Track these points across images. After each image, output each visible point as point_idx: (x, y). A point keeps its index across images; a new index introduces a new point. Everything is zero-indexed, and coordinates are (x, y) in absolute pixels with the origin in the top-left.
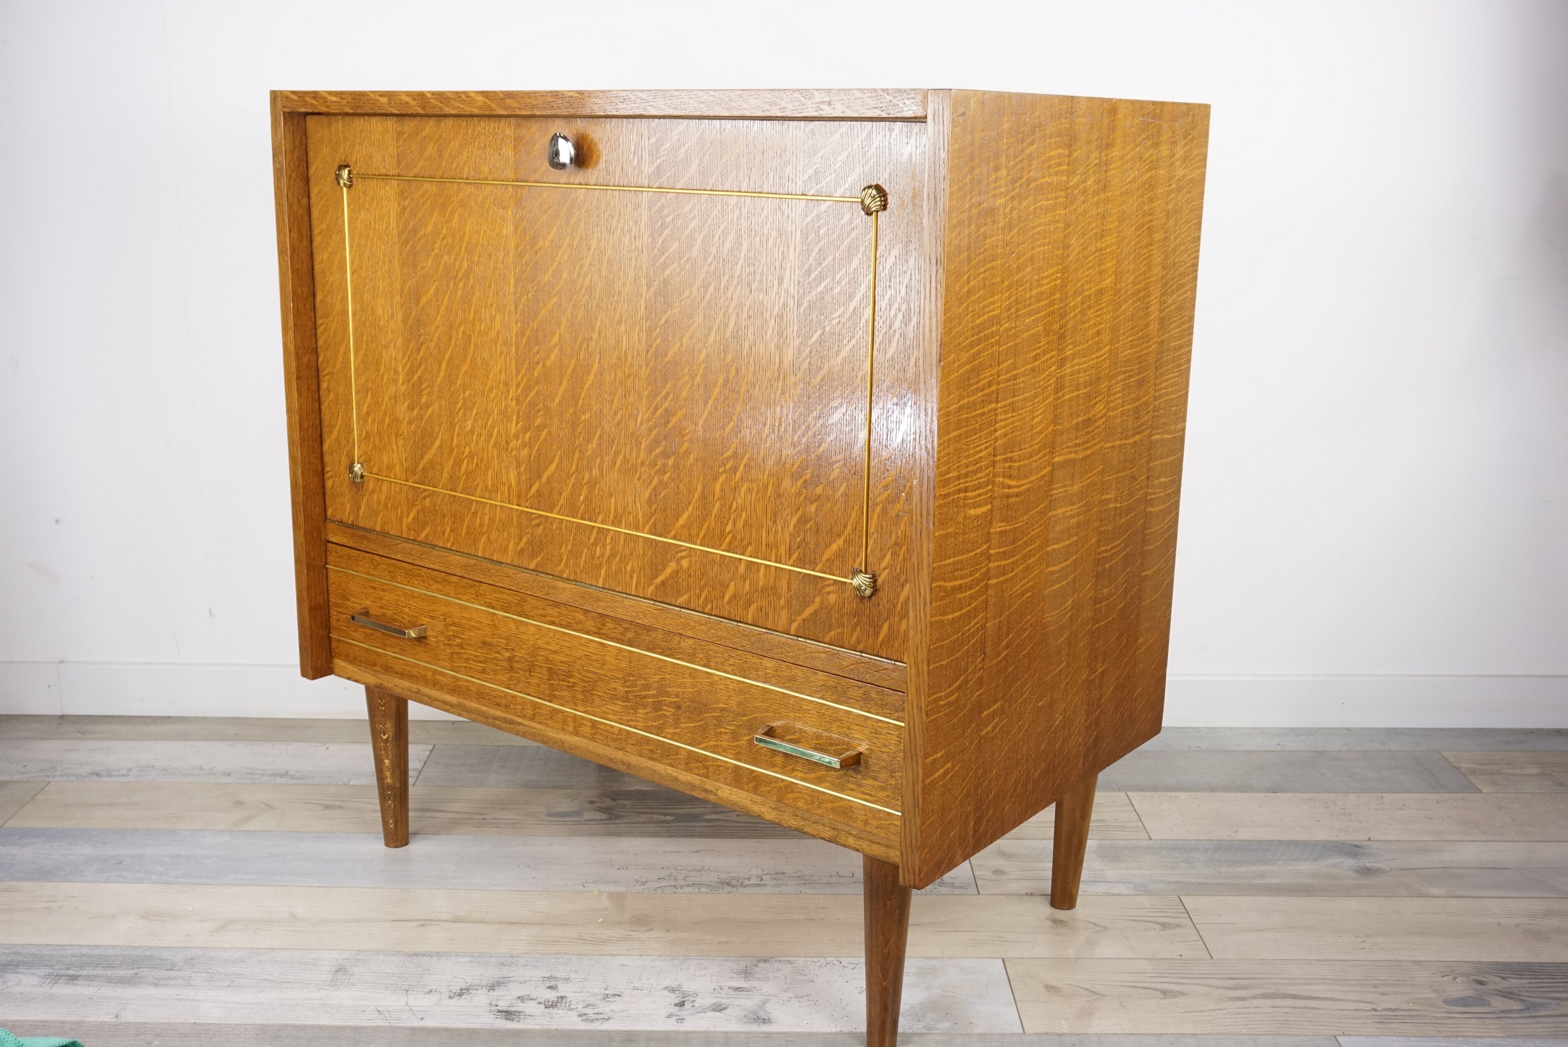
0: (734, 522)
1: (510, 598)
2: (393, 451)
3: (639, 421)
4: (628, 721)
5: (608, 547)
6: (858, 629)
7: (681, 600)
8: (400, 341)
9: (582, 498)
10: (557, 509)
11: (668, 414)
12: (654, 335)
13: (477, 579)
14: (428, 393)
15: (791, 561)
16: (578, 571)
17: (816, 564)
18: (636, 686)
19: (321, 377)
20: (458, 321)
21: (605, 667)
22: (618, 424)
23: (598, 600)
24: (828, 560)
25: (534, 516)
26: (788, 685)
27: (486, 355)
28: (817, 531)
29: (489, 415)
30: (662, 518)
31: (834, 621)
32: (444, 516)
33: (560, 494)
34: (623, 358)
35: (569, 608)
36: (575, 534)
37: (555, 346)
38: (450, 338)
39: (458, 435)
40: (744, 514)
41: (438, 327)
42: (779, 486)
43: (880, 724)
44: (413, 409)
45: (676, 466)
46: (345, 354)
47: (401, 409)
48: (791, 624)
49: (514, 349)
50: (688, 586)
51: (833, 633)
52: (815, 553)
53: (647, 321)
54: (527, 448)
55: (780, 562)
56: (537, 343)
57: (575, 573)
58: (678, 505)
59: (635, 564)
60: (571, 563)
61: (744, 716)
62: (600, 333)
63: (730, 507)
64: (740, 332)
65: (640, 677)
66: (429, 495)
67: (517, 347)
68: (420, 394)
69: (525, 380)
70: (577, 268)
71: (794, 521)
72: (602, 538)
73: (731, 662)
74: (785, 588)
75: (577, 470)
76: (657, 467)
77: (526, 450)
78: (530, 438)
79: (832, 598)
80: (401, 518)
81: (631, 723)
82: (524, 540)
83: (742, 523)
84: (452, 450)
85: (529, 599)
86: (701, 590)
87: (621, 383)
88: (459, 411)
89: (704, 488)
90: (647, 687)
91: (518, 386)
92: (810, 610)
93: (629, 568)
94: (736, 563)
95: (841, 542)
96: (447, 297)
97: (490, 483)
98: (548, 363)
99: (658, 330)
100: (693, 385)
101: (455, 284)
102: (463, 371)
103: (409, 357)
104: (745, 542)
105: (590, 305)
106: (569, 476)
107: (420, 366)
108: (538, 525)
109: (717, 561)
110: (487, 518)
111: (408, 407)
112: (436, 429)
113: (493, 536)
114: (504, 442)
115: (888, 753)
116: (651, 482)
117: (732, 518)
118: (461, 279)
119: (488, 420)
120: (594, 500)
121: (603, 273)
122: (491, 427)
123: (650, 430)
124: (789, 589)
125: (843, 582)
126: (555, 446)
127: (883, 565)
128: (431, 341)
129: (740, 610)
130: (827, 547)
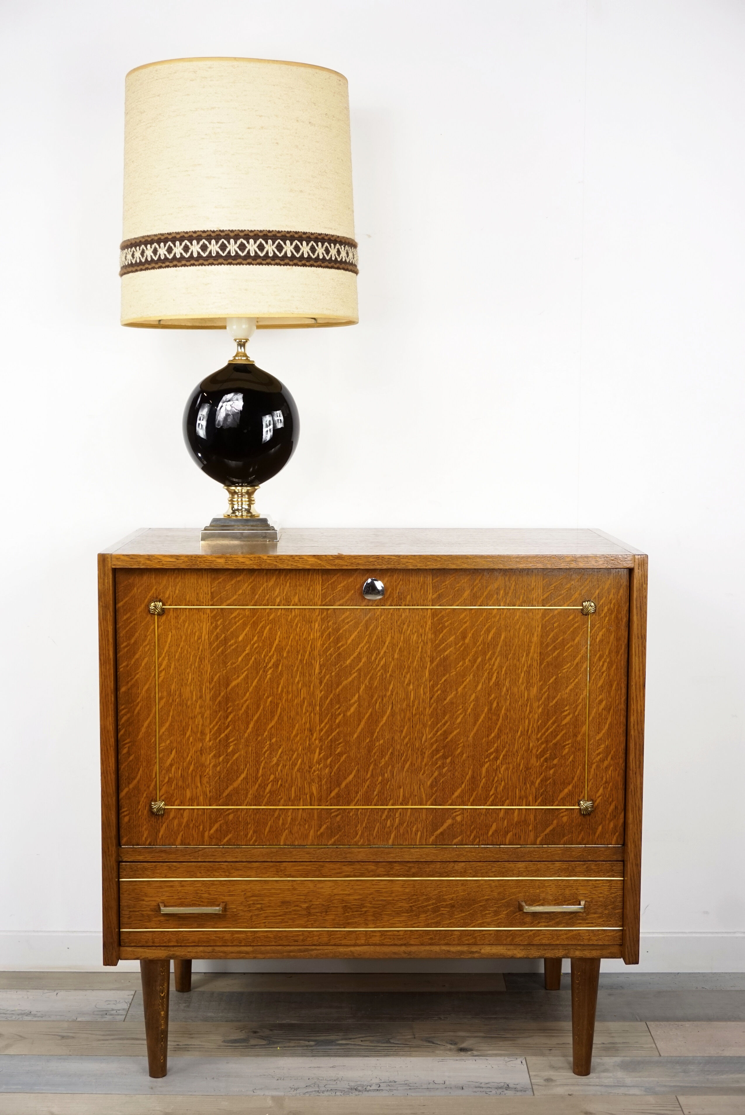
0: (496, 788)
1: (309, 868)
2: (197, 787)
3: (423, 740)
4: (411, 924)
5: (397, 820)
6: (583, 833)
7: (455, 841)
8: (208, 712)
9: (375, 793)
10: (354, 803)
11: (446, 734)
12: (436, 689)
13: (278, 860)
14: (235, 744)
15: (537, 803)
16: (371, 838)
17: (553, 802)
18: (419, 900)
19: (121, 745)
20: (266, 695)
21: (393, 895)
22: (407, 744)
23: (389, 853)
24: (561, 799)
25: (333, 810)
26: (534, 875)
27: (293, 714)
28: (555, 784)
29: (294, 752)
30: (441, 795)
31: (566, 831)
32: (247, 824)
33: (357, 793)
34: (411, 704)
35: (362, 864)
36: (369, 816)
37: (354, 703)
38: (258, 707)
39: (264, 768)
40: (503, 783)
41: (247, 700)
42: (527, 764)
43: (598, 882)
44: (220, 756)
45: (452, 762)
46: (149, 725)
47: (208, 759)
48: (536, 839)
49: (318, 708)
50: (461, 832)
51: (566, 838)
52: (553, 796)
53: (430, 681)
55: (529, 805)
56: (338, 702)
57: (369, 841)
58: (453, 785)
59: (420, 826)
60: (366, 834)
61: (503, 899)
62: (392, 692)
63: (493, 781)
64: (500, 682)
65: (423, 894)
66: (233, 812)
67: (321, 706)
68: (227, 746)
69: (327, 726)
70: (375, 655)
71: (538, 781)
72: (392, 815)
73: (494, 870)
74: (532, 819)
75: (372, 775)
76: (438, 765)
77: (327, 770)
78: (331, 762)
79: (565, 819)
80: (204, 831)
81: (414, 925)
82: (324, 827)
83: (501, 788)
84: (257, 779)
85: (327, 864)
86: (471, 832)
87: (409, 719)
88: (265, 752)
89: (474, 772)
90: (428, 899)
92: (551, 828)
93: (414, 829)
94: (497, 812)
95: (570, 787)
96: (256, 681)
97: (293, 795)
98: (349, 714)
99: (439, 686)
101: (264, 671)
102: (270, 726)
103: (217, 723)
104: (504, 798)
105: (384, 676)
106: (365, 781)
107: (228, 727)
108: (337, 816)
109: (484, 813)
110: (289, 819)
111: (215, 756)
112: (242, 767)
113: (295, 829)
114: (307, 768)
115: (603, 897)
116: (433, 775)
117: (494, 786)
118: (270, 668)
119: (293, 755)
120: (386, 792)
121: (396, 656)
122: (296, 759)
123: (432, 744)
124: (535, 820)
125: (571, 809)
126: (353, 764)
127: (598, 795)
128: (240, 710)
129: (500, 838)
130: (561, 791)
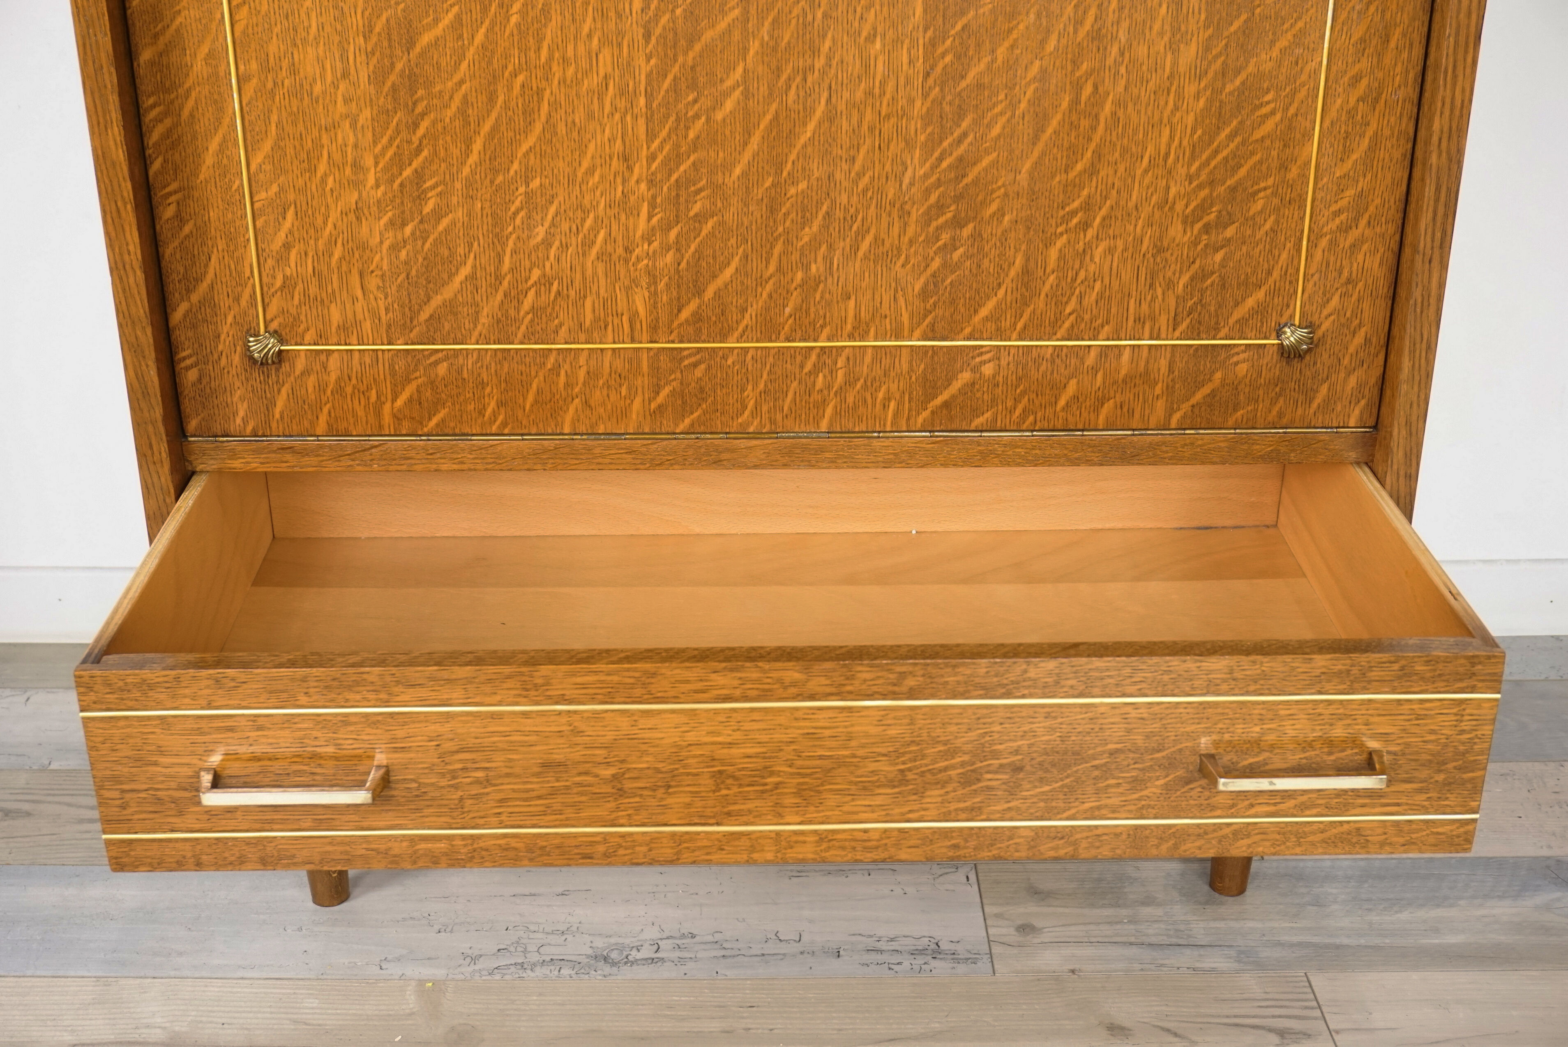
0: (1081, 297)
2: (354, 299)
3: (906, 181)
5: (840, 374)
6: (1281, 400)
7: (978, 422)
8: (367, 113)
9: (788, 310)
10: (736, 334)
11: (962, 165)
12: (940, 50)
14: (440, 194)
15: (1177, 333)
16: (779, 417)
17: (1217, 329)
19: (156, 200)
20: (510, 68)
22: (865, 191)
23: (821, 450)
24: (1237, 322)
25: (686, 353)
27: (579, 117)
28: (1223, 286)
29: (586, 212)
30: (947, 314)
31: (1242, 397)
32: (483, 385)
33: (744, 310)
34: (877, 91)
36: (773, 365)
37: (734, 88)
38: (492, 99)
39: (514, 252)
40: (1098, 285)
41: (461, 82)
42: (1161, 239)
44: (404, 224)
45: (976, 236)
46: (221, 150)
48: (1170, 416)
49: (642, 101)
50: (993, 400)
51: (1240, 413)
52: (1217, 316)
53: (925, 30)
54: (671, 253)
55: (1158, 338)
56: (693, 86)
57: (772, 421)
58: (978, 291)
59: (894, 387)
60: (765, 408)
62: (829, 58)
63: (1074, 280)
64: (1104, 31)
66: (447, 358)
67: (649, 97)
68: (421, 198)
69: (667, 148)
71: (1185, 279)
72: (829, 361)
74: (1164, 369)
75: (779, 269)
76: (940, 243)
77: (670, 257)
78: (678, 235)
79: (1242, 369)
80: (380, 403)
82: (666, 391)
83: (1094, 296)
84: (499, 279)
86: (1016, 401)
87: (871, 129)
88: (515, 214)
89: (1028, 260)
91: (652, 158)
92: (1206, 390)
93: (881, 395)
94: (1081, 353)
95: (1260, 294)
96: (482, 31)
97: (589, 317)
98: (719, 116)
99: (948, 42)
100: (1013, 116)
102: (524, 147)
103: (391, 140)
104: (1099, 321)
105: (810, 18)
106: (761, 282)
107: (419, 150)
108: (695, 365)
109: (1048, 356)
110: (582, 374)
111: (392, 223)
112: (461, 250)
113: (597, 396)
114: (620, 251)
116: (927, 266)
117: (1077, 292)
119: (583, 220)
120: (812, 309)
122: (592, 229)
123: (928, 192)
124: (1171, 370)
125: (1260, 345)
126: (733, 241)
127: (1325, 312)
128: (447, 106)
129: (1085, 414)
130: (1237, 304)
